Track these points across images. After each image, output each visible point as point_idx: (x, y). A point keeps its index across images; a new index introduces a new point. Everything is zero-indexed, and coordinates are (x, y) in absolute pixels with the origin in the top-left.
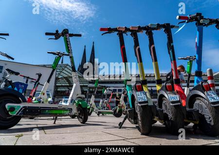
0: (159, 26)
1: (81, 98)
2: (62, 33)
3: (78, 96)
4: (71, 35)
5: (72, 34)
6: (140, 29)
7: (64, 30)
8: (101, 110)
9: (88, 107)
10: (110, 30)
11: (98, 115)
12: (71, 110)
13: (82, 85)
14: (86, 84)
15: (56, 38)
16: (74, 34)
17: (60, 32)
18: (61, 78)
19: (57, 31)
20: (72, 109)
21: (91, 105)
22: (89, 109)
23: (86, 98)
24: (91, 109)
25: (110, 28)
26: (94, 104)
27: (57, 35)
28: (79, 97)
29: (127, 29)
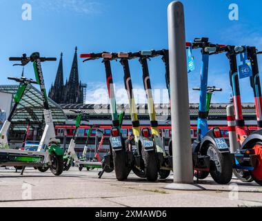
0: (154, 53)
1: (55, 143)
2: (31, 57)
3: (51, 141)
4: (43, 59)
5: (45, 58)
6: (131, 55)
7: (34, 54)
8: (85, 162)
9: (64, 157)
10: (93, 56)
11: (80, 169)
12: (42, 157)
13: (56, 120)
14: (63, 120)
15: (23, 64)
16: (46, 57)
17: (28, 56)
18: (20, 109)
19: (24, 55)
20: (44, 156)
21: (69, 154)
22: (66, 160)
23: (62, 143)
24: (69, 160)
25: (93, 54)
26: (73, 152)
27: (24, 60)
28: (53, 142)
29: (115, 56)
